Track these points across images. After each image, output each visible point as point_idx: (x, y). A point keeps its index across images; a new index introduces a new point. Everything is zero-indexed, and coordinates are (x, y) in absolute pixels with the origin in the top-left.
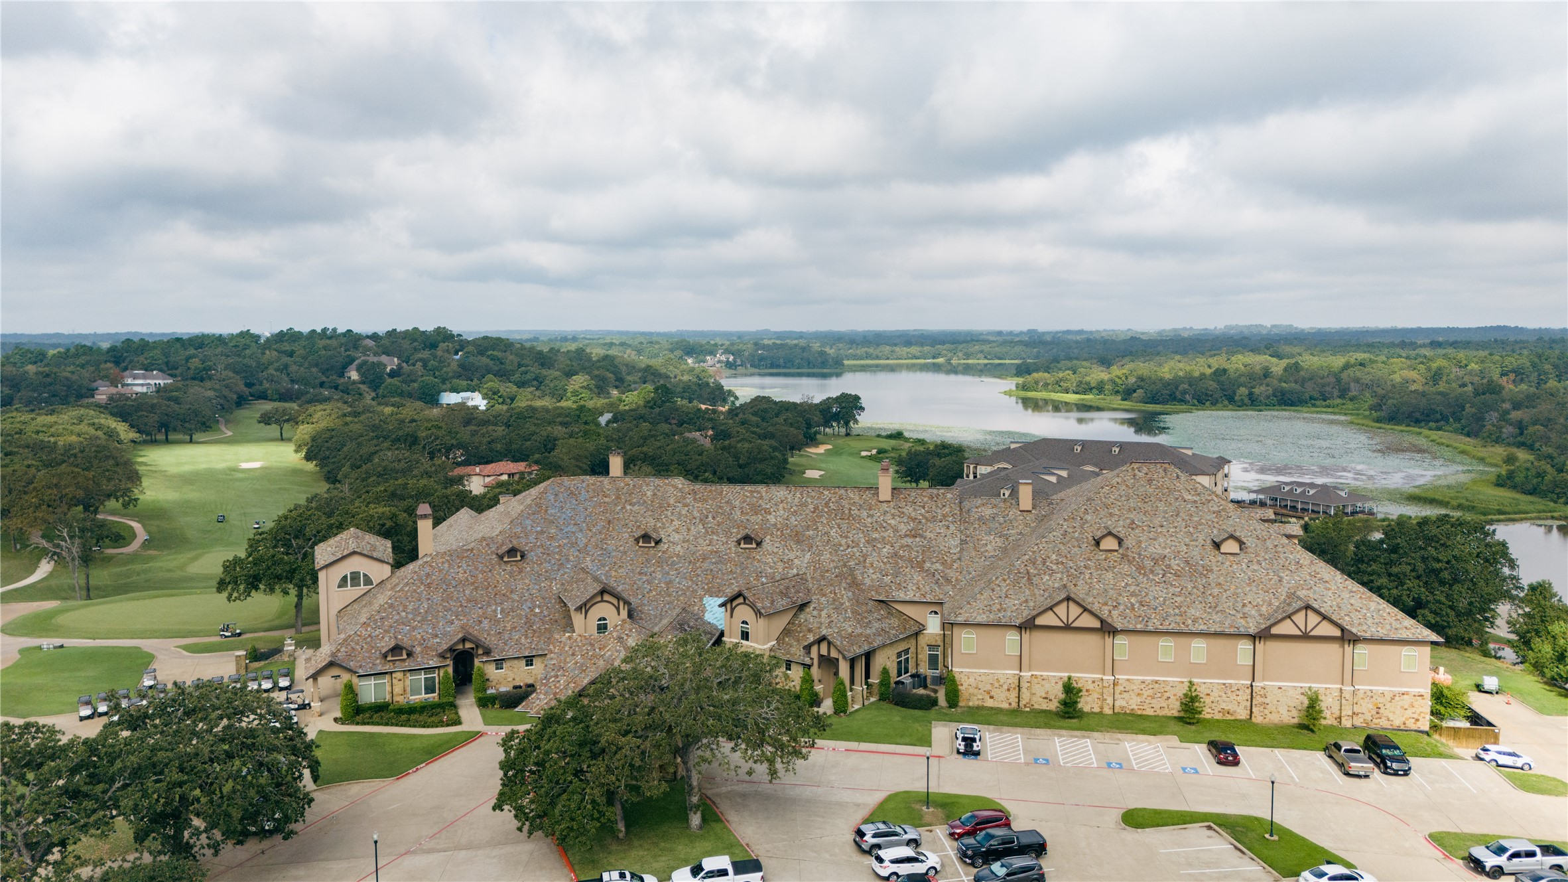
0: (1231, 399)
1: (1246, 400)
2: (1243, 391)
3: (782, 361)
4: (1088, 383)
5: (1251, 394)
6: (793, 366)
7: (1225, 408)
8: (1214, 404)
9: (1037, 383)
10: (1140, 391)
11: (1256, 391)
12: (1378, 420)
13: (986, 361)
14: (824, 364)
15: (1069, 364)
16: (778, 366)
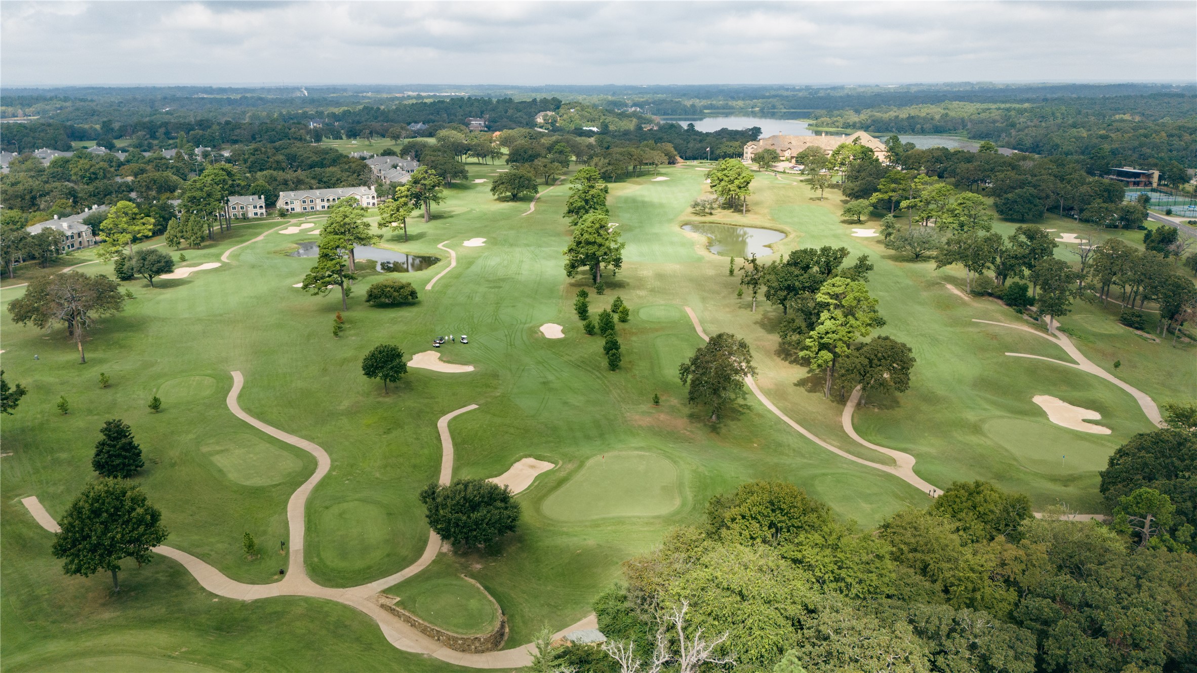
0: (913, 131)
1: (920, 131)
2: (919, 126)
3: (670, 111)
4: (848, 123)
5: (922, 127)
6: (676, 115)
7: (910, 134)
8: (905, 133)
9: (823, 123)
10: (872, 127)
11: (924, 126)
12: (969, 138)
13: (785, 110)
14: (694, 113)
15: (838, 113)
16: (668, 114)
